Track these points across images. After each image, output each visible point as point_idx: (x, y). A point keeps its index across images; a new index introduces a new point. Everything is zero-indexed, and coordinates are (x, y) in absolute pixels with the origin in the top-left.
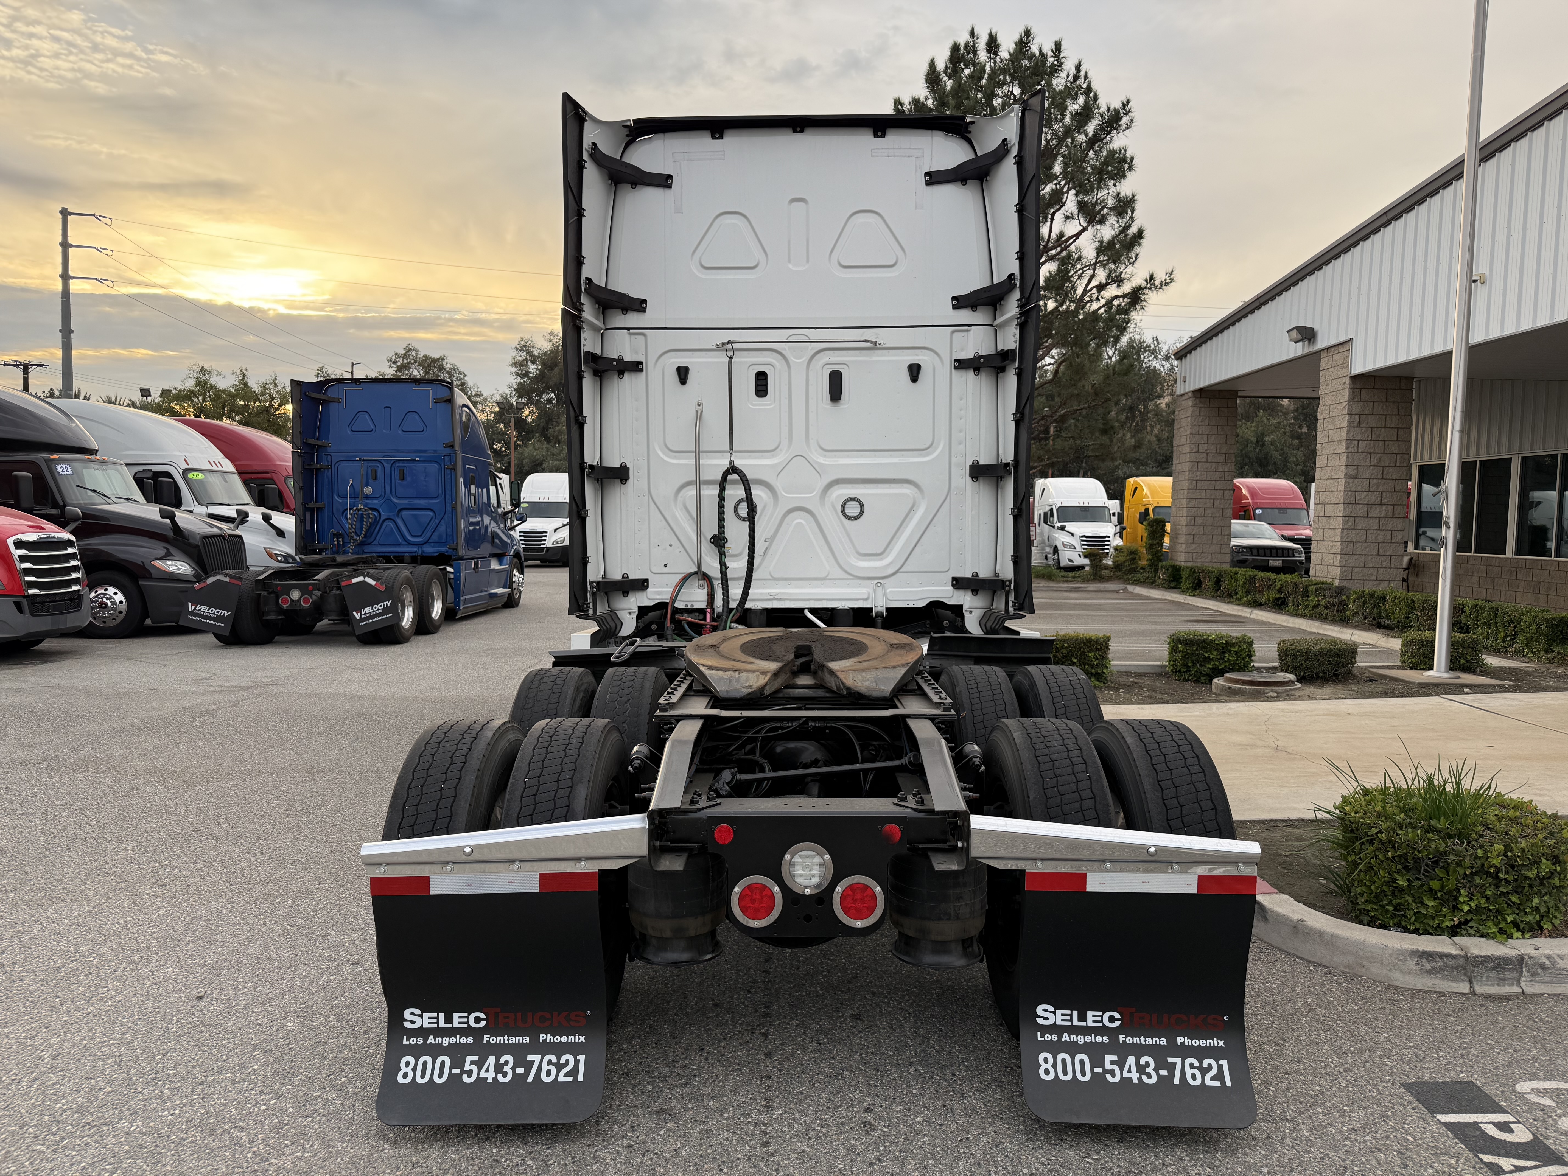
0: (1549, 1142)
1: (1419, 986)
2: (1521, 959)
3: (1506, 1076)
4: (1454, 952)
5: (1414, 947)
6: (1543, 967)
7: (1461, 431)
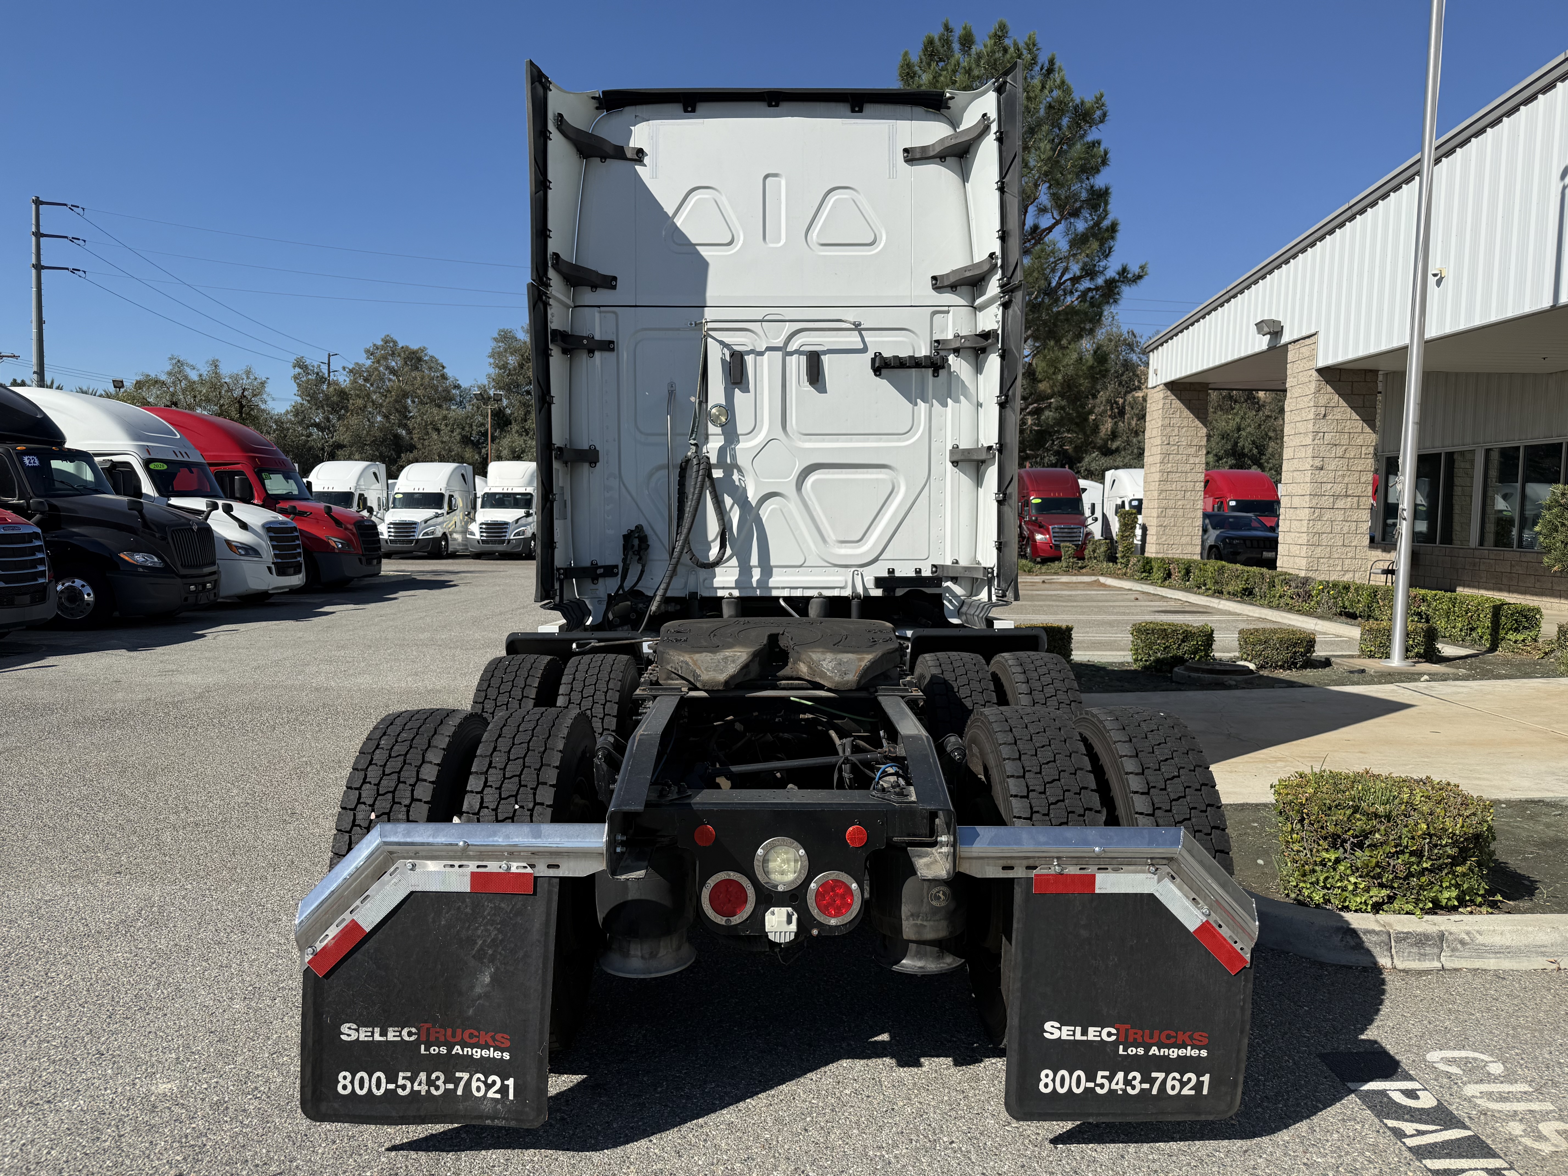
0: (1452, 1108)
1: (1343, 962)
2: (1442, 936)
3: (1419, 1047)
4: (1377, 928)
5: (1340, 924)
6: (1463, 943)
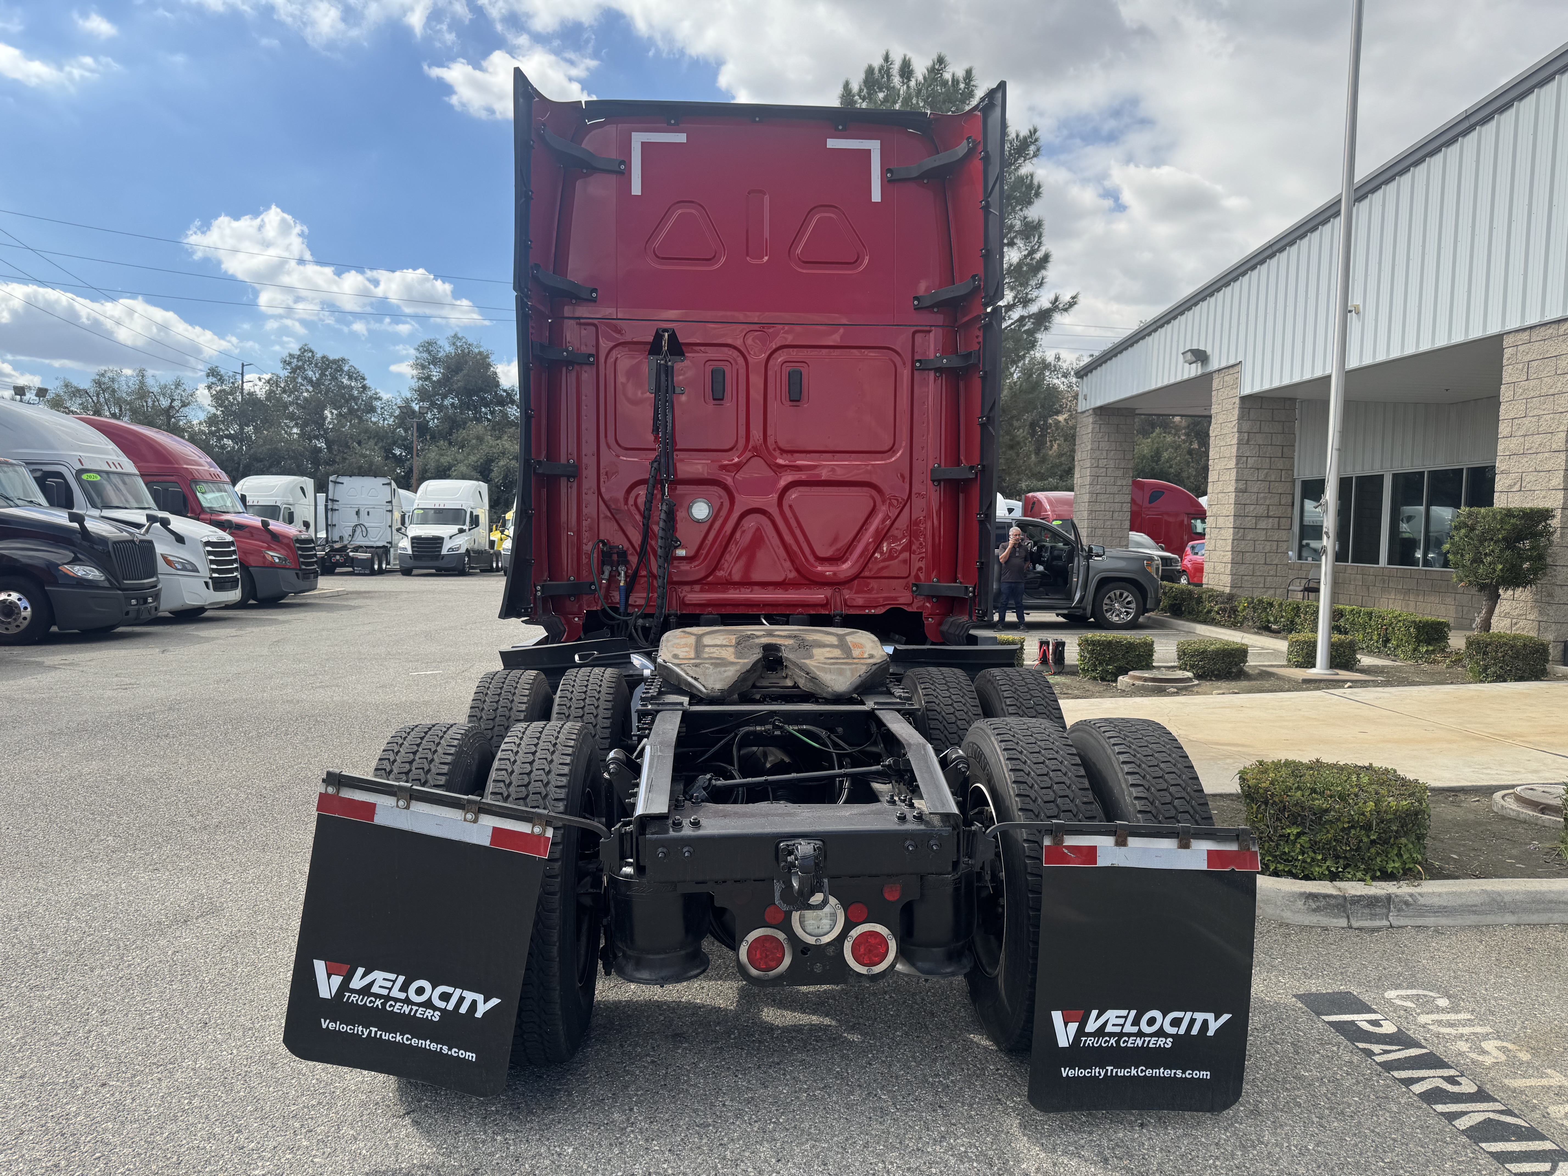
0: (1410, 1033)
1: (1307, 923)
2: (1389, 898)
3: (1377, 987)
4: (1334, 892)
5: (1303, 890)
6: (1406, 903)
7: (1339, 450)
